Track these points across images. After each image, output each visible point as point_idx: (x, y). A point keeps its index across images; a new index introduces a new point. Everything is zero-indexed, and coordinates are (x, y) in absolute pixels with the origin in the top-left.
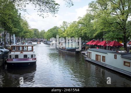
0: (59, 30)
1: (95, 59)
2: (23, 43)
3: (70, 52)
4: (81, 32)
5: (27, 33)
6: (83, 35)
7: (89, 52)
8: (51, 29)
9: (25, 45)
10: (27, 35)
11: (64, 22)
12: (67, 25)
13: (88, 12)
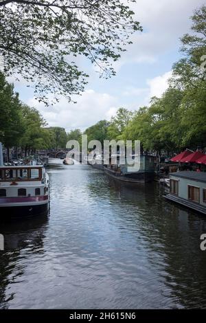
0: (109, 128)
1: (186, 196)
2: (27, 162)
3: (133, 180)
4: (158, 133)
5: (37, 138)
6: (162, 139)
7: (174, 181)
8: (92, 128)
9: (31, 166)
10: (38, 142)
11: (121, 110)
12: (129, 118)
13: (173, 85)
